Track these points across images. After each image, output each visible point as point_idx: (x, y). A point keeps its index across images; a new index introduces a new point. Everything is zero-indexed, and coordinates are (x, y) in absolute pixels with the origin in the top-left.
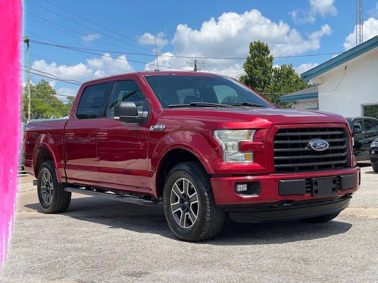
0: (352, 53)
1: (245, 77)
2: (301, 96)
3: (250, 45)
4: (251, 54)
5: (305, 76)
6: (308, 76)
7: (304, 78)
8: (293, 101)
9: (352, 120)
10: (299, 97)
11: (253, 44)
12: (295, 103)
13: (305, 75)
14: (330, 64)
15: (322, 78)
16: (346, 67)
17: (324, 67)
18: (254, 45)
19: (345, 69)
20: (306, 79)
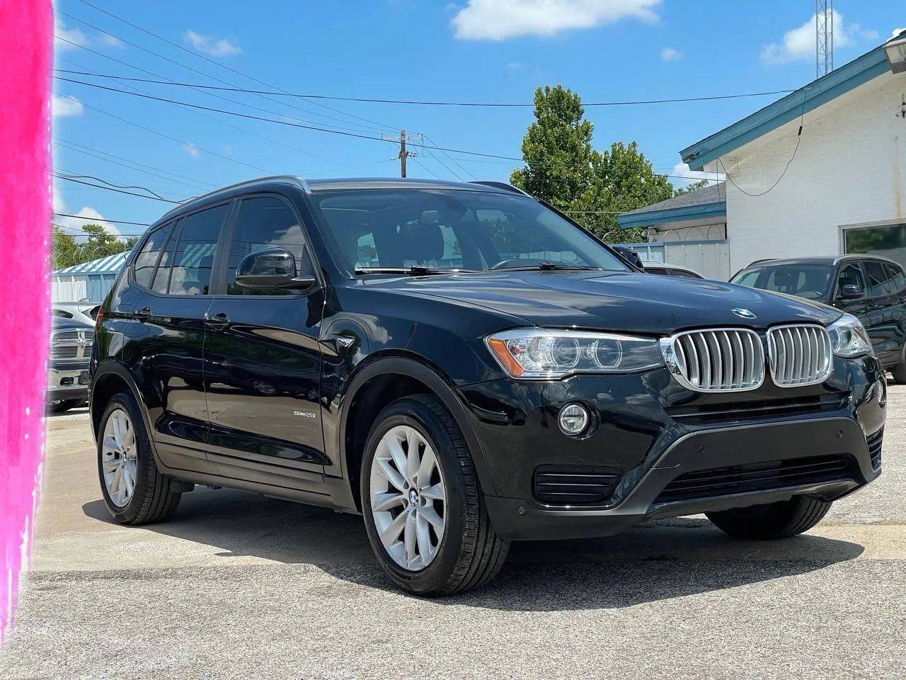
0: (817, 91)
1: (525, 173)
2: (672, 213)
3: (536, 94)
4: (538, 117)
5: (692, 155)
6: (699, 156)
7: (689, 160)
8: (653, 226)
9: (834, 264)
10: (667, 214)
11: (543, 91)
12: (657, 231)
13: (694, 152)
14: (757, 123)
15: (736, 159)
16: (801, 128)
17: (742, 129)
18: (545, 95)
19: (800, 134)
20: (694, 163)
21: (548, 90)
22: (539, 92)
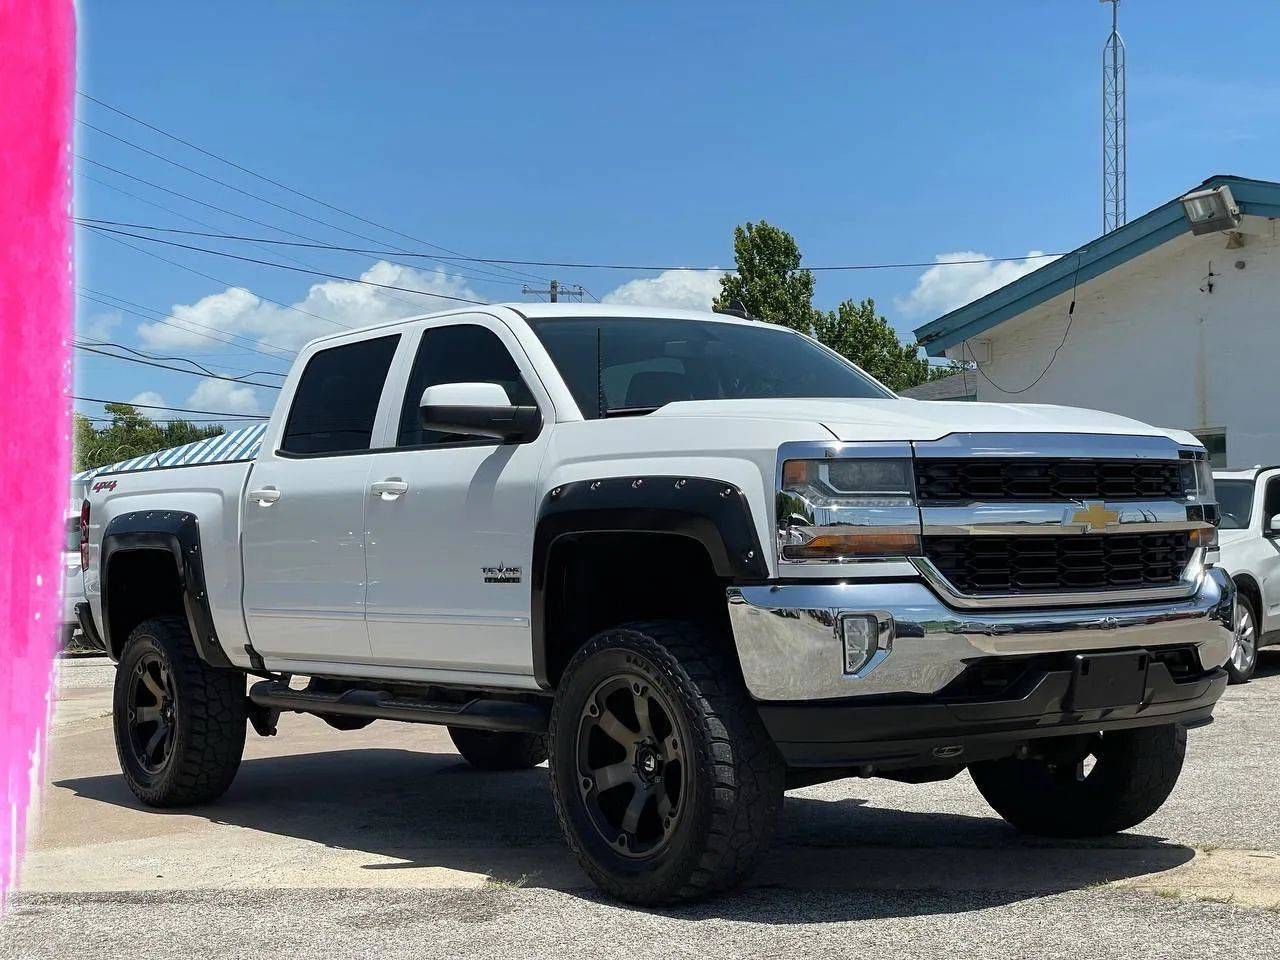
0: (1093, 256)
3: (735, 233)
5: (930, 336)
6: (941, 337)
7: (926, 342)
11: (745, 230)
13: (929, 332)
14: (1017, 295)
15: (989, 342)
16: (1073, 304)
17: (996, 303)
18: (749, 236)
19: (1071, 312)
20: (933, 346)
21: (749, 227)
22: (739, 231)
